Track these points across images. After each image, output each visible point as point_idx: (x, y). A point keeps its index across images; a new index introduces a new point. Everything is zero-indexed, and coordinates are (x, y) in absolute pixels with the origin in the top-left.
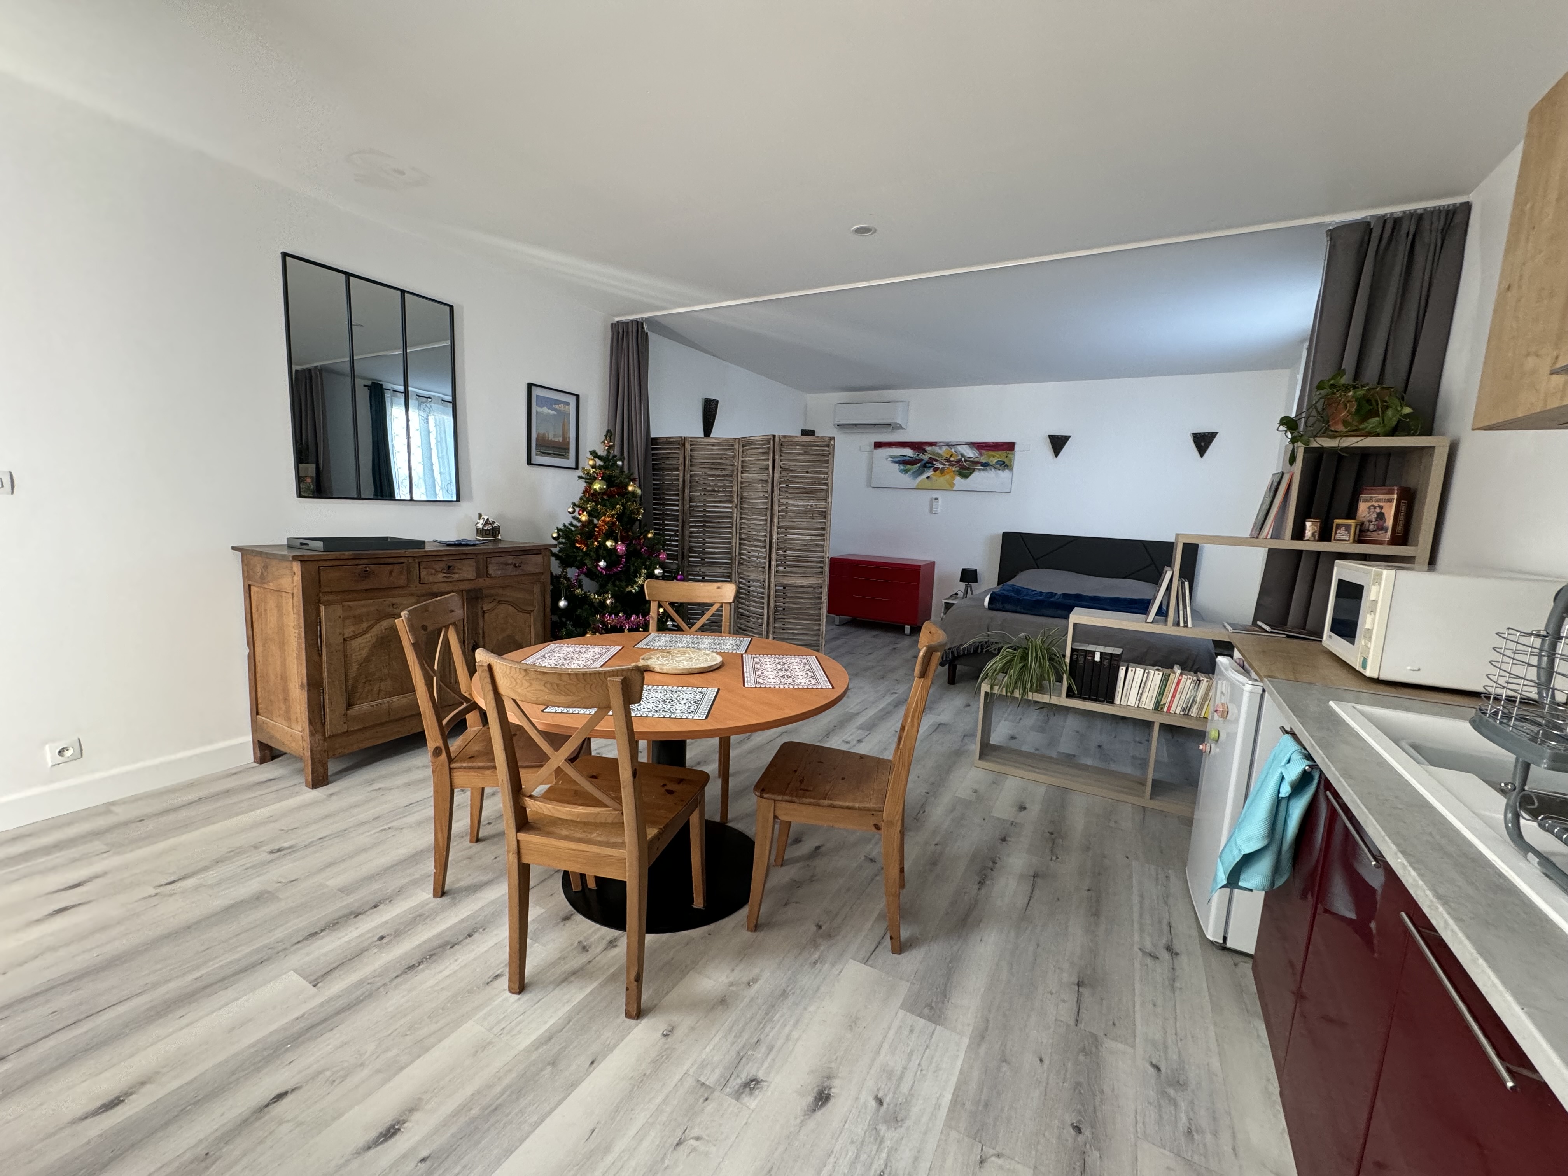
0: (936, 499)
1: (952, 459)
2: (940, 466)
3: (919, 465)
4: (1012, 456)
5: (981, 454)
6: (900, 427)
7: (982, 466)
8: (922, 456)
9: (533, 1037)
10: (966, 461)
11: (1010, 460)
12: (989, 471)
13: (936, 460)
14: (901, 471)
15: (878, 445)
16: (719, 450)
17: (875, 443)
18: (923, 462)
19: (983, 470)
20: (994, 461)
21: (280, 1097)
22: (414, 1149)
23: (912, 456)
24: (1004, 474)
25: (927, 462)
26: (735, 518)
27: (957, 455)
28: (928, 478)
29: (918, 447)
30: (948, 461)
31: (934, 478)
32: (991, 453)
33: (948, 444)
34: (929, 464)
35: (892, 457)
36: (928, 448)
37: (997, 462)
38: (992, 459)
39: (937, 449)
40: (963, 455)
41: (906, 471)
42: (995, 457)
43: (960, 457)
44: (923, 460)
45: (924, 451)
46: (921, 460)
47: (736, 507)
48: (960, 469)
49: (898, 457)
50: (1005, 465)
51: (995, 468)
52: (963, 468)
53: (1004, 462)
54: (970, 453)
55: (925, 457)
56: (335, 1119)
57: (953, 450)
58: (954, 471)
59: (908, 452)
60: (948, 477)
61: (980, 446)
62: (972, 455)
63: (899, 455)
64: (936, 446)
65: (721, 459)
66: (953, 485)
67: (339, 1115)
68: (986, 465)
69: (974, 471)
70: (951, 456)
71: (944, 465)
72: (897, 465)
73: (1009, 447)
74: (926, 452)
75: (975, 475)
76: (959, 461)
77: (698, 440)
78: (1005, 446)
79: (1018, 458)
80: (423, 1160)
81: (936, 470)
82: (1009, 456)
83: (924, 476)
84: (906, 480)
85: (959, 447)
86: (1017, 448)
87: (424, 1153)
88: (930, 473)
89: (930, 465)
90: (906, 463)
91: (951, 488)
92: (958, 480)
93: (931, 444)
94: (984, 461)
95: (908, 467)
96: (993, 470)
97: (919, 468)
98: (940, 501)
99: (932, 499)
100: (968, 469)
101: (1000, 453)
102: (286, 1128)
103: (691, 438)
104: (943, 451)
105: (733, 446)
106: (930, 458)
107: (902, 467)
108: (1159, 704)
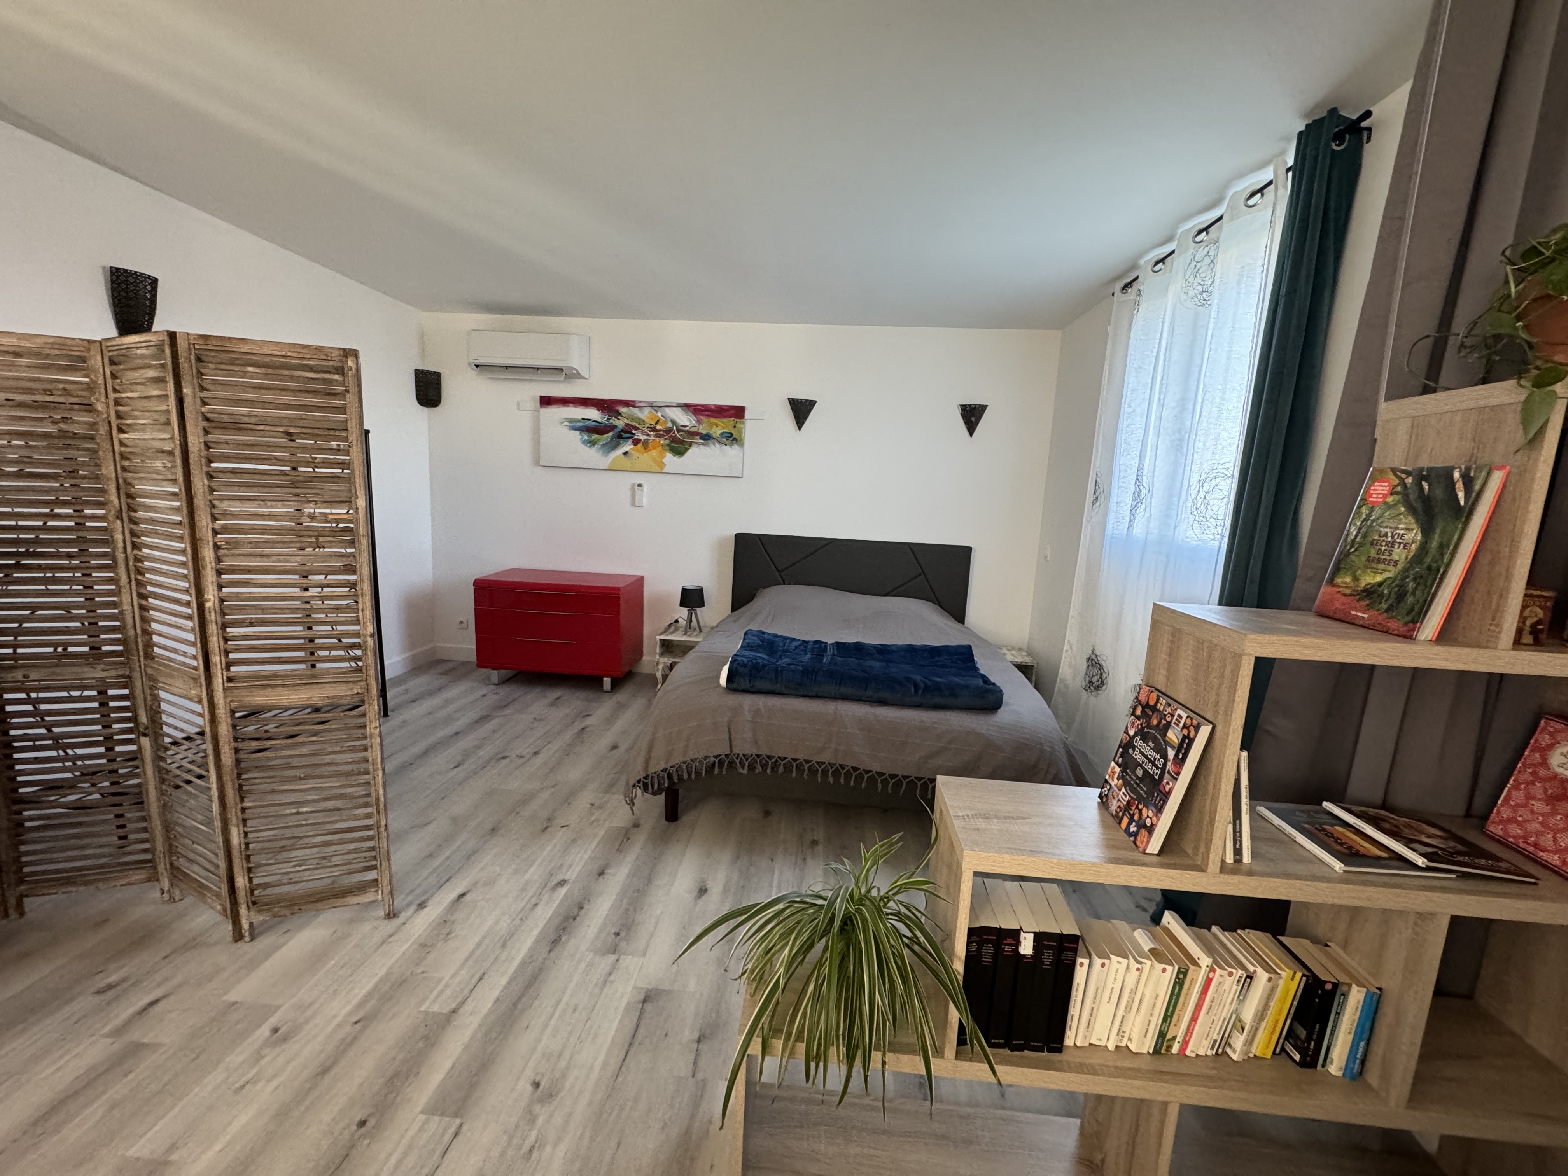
0: (640, 485)
1: (659, 427)
2: (643, 437)
3: (611, 434)
4: (742, 426)
5: (699, 422)
6: (578, 375)
7: (701, 438)
8: (615, 421)
10: (678, 430)
11: (740, 432)
12: (713, 447)
13: (637, 428)
14: (585, 442)
15: (546, 401)
17: (541, 397)
18: (617, 430)
19: (703, 444)
20: (717, 432)
23: (600, 420)
24: (732, 451)
25: (622, 431)
26: (120, 544)
27: (666, 422)
28: (626, 453)
29: (607, 406)
30: (654, 429)
31: (635, 454)
32: (713, 420)
33: (651, 405)
34: (625, 434)
35: (571, 421)
36: (623, 410)
37: (722, 434)
38: (714, 429)
39: (635, 411)
40: (674, 422)
41: (592, 443)
42: (718, 427)
43: (670, 425)
44: (616, 427)
45: (618, 414)
46: (614, 427)
47: (119, 516)
48: (672, 442)
49: (578, 421)
50: (732, 439)
51: (720, 442)
52: (675, 440)
53: (732, 435)
54: (685, 420)
55: (620, 423)
57: (659, 414)
58: (662, 445)
59: (593, 414)
60: (654, 453)
61: (697, 410)
62: (687, 423)
63: (580, 418)
64: (634, 406)
66: (662, 465)
68: (707, 438)
69: (691, 446)
70: (657, 423)
71: (648, 435)
72: (578, 432)
73: (738, 412)
74: (620, 414)
75: (693, 451)
76: (669, 431)
78: (733, 412)
79: (750, 428)
81: (636, 442)
82: (737, 425)
83: (620, 451)
84: (593, 456)
85: (667, 409)
86: (747, 415)
88: (628, 446)
89: (627, 435)
90: (591, 430)
91: (659, 469)
92: (669, 457)
93: (627, 404)
94: (704, 432)
95: (595, 436)
96: (717, 445)
97: (611, 440)
98: (645, 488)
99: (633, 486)
100: (681, 442)
101: (725, 420)
104: (645, 414)
106: (627, 425)
107: (586, 437)
108: (1162, 1038)
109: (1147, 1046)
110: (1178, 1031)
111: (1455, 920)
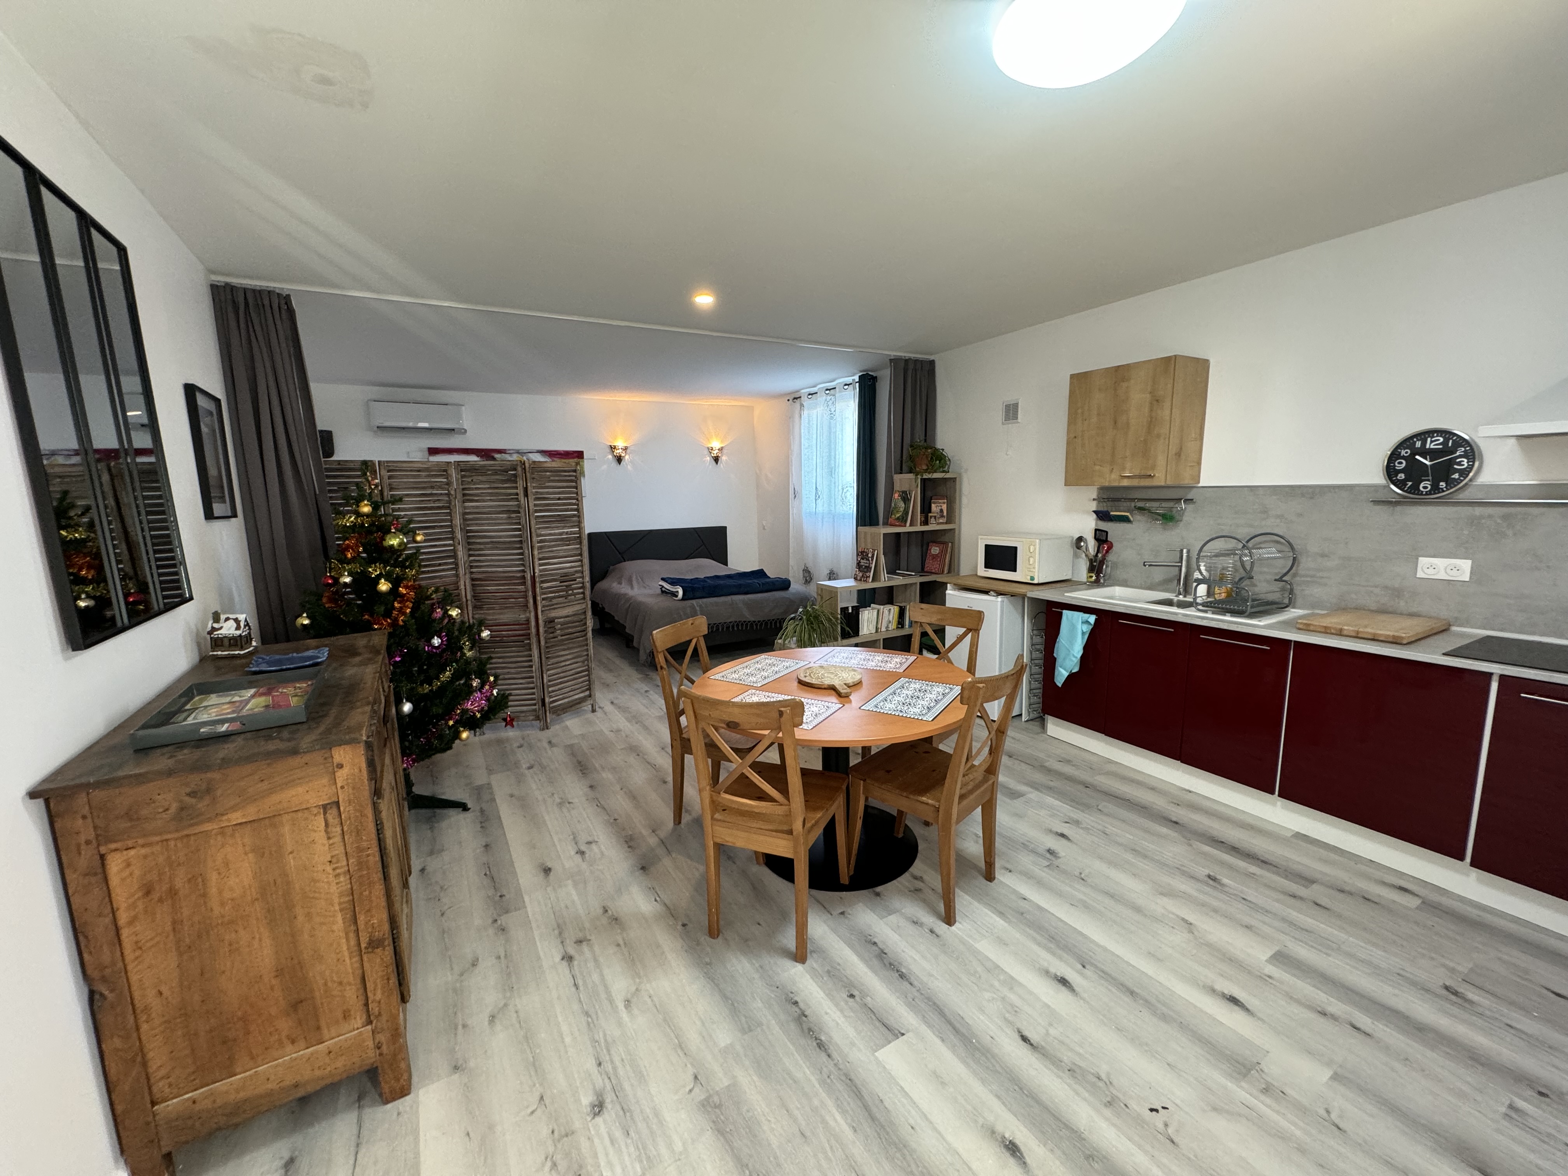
6: (463, 433)
9: (998, 919)
15: (434, 451)
16: (429, 476)
17: (429, 448)
21: (1024, 1039)
22: (1078, 972)
29: (486, 454)
33: (518, 452)
36: (497, 456)
39: (506, 456)
56: (1049, 1007)
61: (551, 454)
64: (505, 453)
65: (432, 488)
67: (1047, 1006)
73: (580, 455)
74: (496, 459)
77: (399, 465)
78: (575, 454)
79: (588, 465)
80: (1084, 967)
82: (579, 463)
86: (586, 456)
87: (1080, 967)
93: (499, 451)
101: (570, 460)
102: (1052, 1031)
103: (387, 462)
104: (514, 458)
105: (445, 471)
108: (877, 629)
109: (874, 631)
110: (879, 626)
111: (921, 583)
